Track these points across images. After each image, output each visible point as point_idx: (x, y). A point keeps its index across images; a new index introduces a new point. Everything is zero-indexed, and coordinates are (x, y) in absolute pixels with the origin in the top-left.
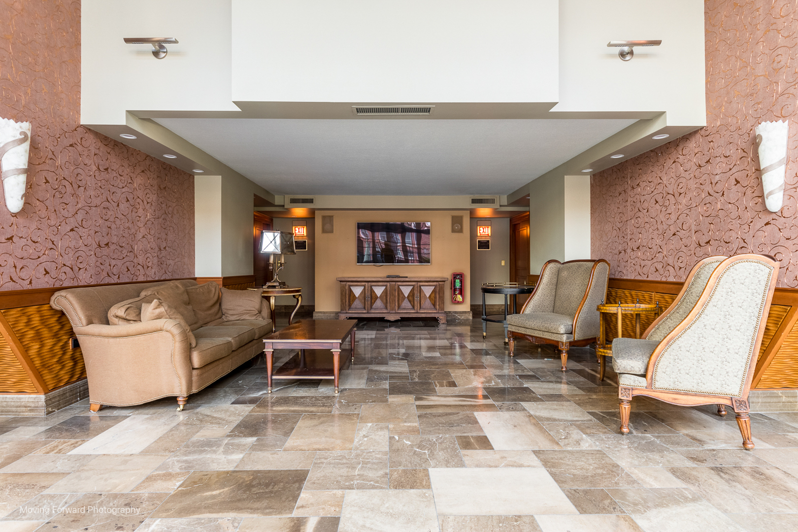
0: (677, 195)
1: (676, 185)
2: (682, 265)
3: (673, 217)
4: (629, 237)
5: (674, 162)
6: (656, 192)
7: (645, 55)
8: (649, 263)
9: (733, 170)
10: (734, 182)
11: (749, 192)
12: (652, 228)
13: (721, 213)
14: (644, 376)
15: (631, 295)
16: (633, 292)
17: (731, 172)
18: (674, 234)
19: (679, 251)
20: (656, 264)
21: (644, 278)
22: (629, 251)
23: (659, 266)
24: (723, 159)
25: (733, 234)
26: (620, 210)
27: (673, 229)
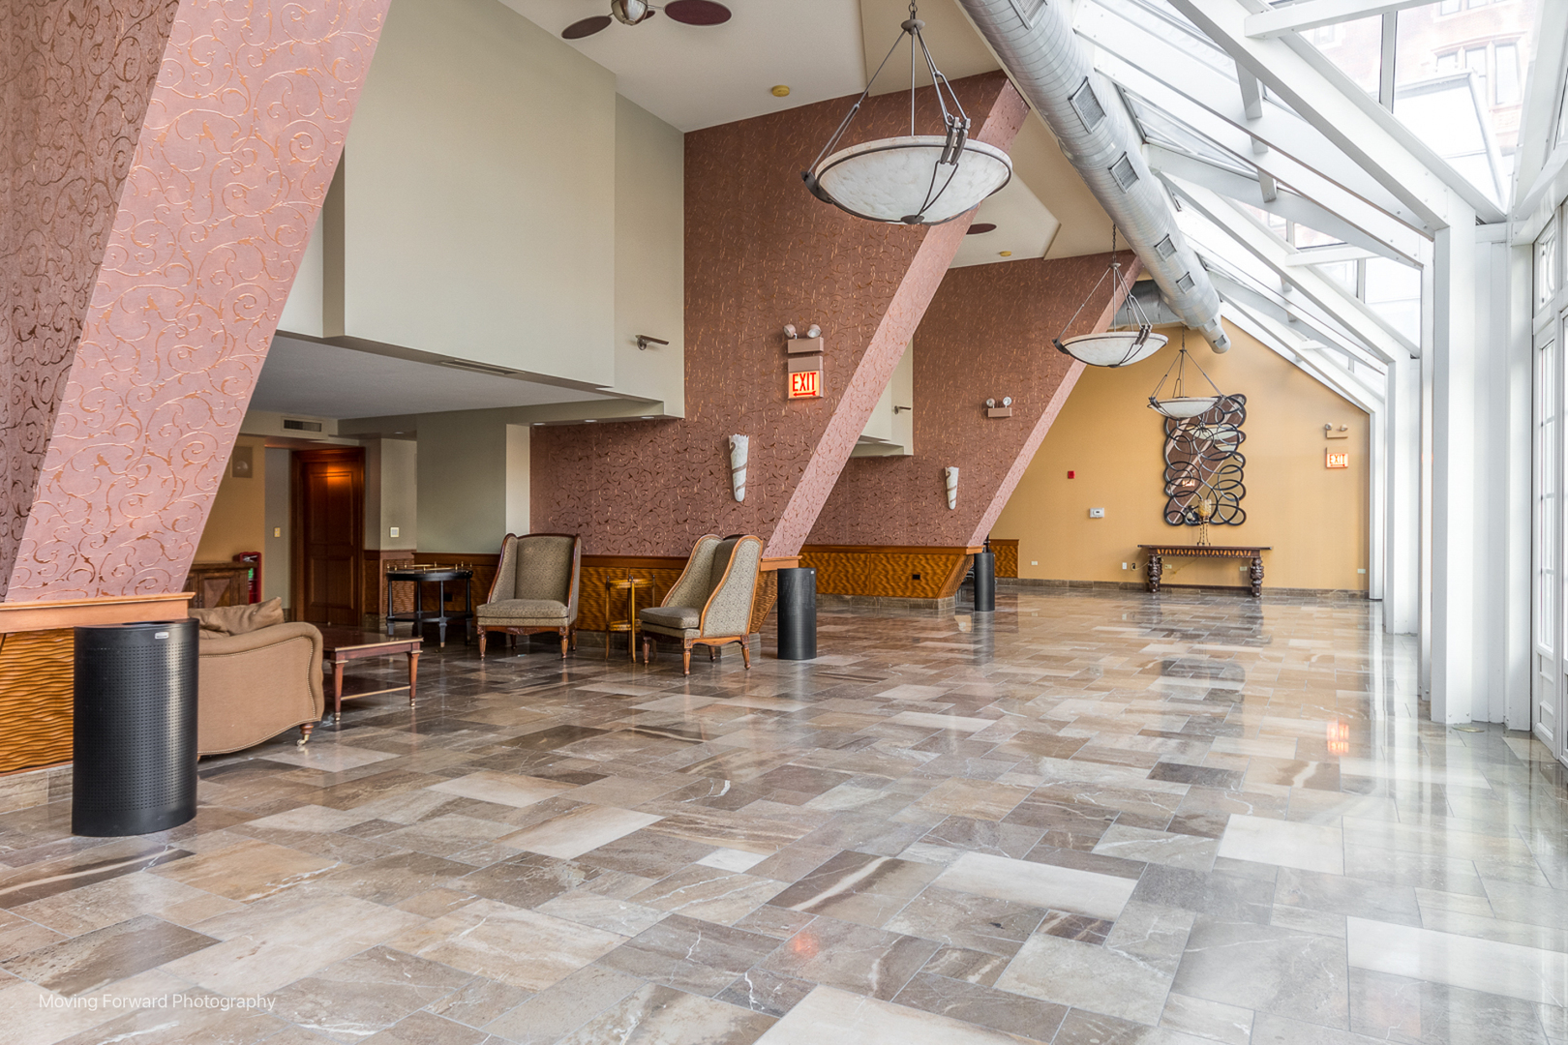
0: (654, 474)
1: (653, 464)
2: (659, 541)
3: (650, 494)
4: (593, 509)
5: (651, 441)
6: (629, 466)
7: (652, 348)
8: (622, 538)
9: (709, 463)
10: (709, 473)
11: (721, 483)
12: (625, 502)
13: (697, 497)
14: (698, 628)
15: (598, 573)
16: (601, 570)
17: (706, 464)
18: (651, 511)
19: (656, 527)
20: (629, 540)
21: (615, 554)
22: (593, 524)
23: (634, 542)
24: (699, 451)
25: (707, 515)
26: (579, 478)
27: (649, 506)
